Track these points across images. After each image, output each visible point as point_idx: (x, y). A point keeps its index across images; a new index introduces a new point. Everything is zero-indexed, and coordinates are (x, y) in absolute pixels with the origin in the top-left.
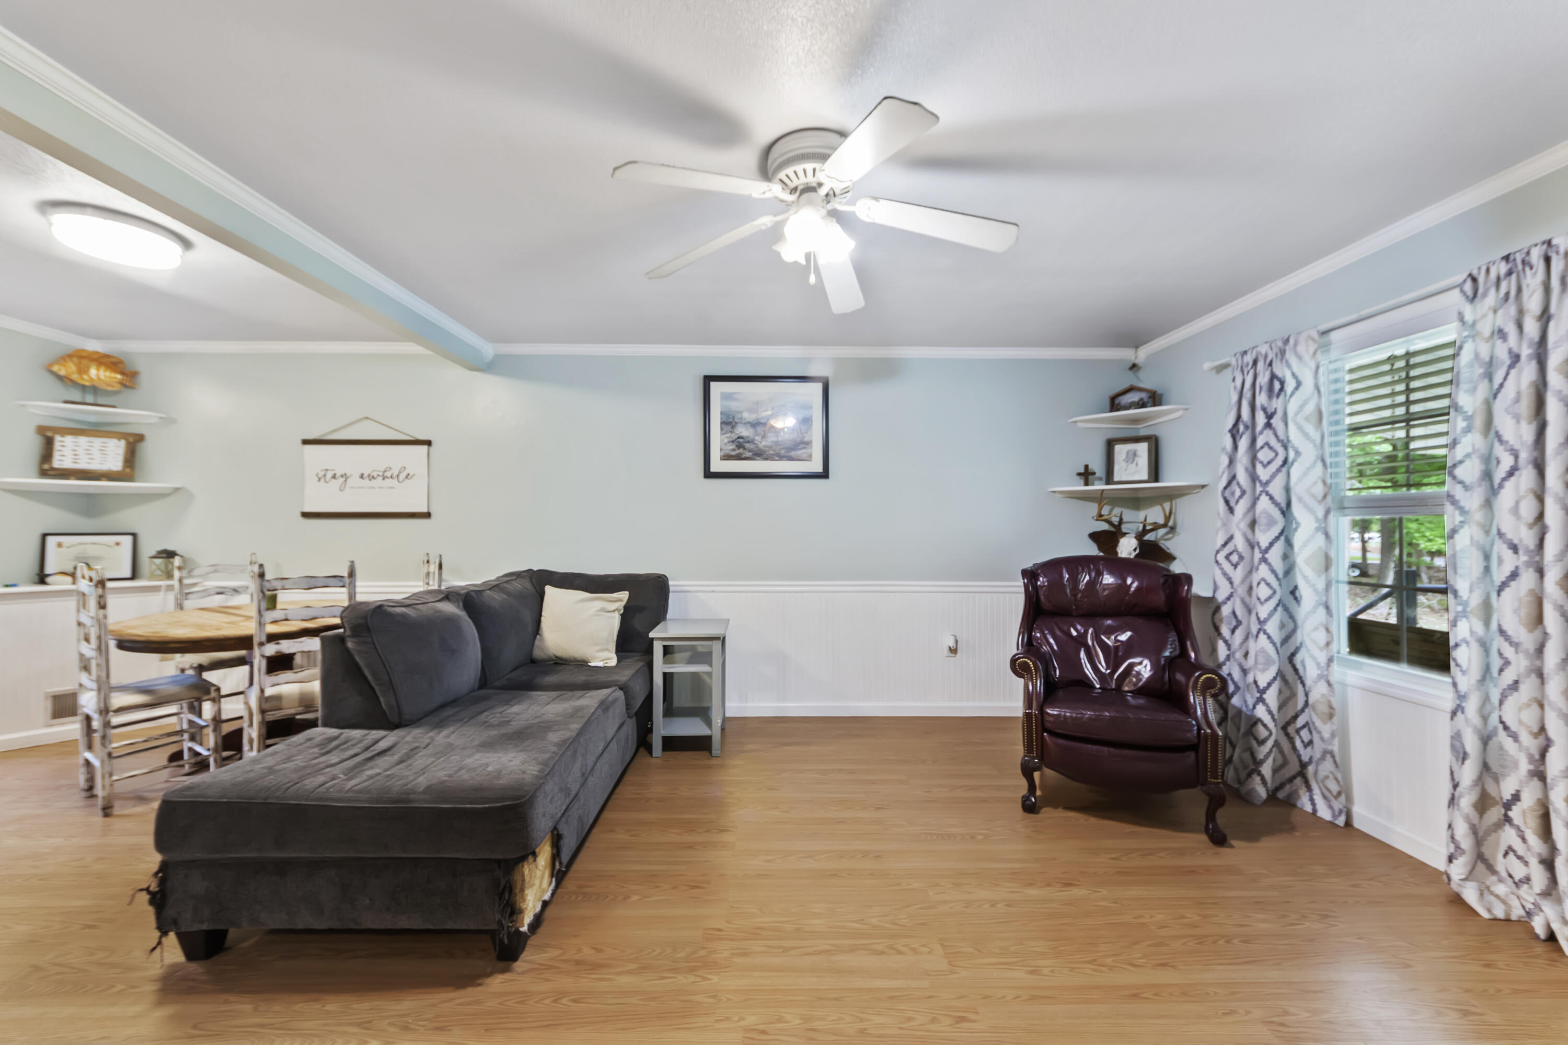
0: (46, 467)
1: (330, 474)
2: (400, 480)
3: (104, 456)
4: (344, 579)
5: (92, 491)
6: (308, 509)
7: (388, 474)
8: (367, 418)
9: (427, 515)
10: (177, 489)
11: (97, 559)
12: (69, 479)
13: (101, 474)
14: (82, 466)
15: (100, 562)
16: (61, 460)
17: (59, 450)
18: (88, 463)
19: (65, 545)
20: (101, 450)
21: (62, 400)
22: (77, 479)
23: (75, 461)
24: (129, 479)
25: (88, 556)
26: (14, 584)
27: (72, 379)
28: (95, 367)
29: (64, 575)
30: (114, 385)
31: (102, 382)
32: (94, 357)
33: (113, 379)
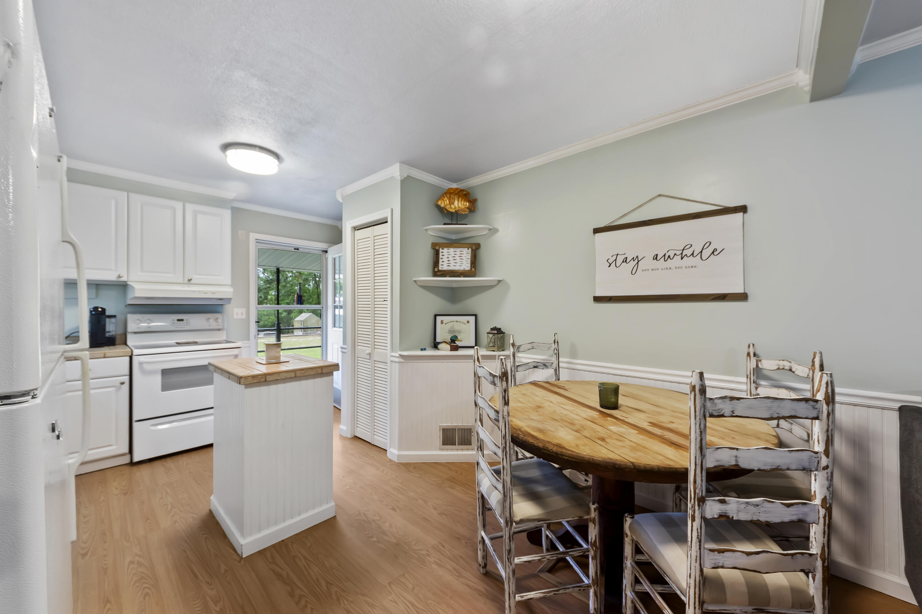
0: (436, 269)
1: (620, 259)
2: (704, 258)
3: (461, 260)
4: (818, 406)
5: (454, 285)
6: (598, 294)
7: (688, 252)
8: (660, 195)
9: (743, 297)
10: (499, 281)
11: (459, 332)
12: (446, 277)
13: (460, 273)
14: (452, 268)
15: (461, 335)
16: (442, 265)
17: (441, 258)
18: (454, 266)
19: (444, 323)
20: (460, 256)
21: (443, 223)
22: (450, 277)
23: (449, 265)
24: (474, 276)
25: (455, 330)
26: (424, 349)
27: (446, 209)
28: (457, 199)
29: (446, 344)
30: (466, 211)
31: (460, 209)
32: (456, 192)
33: (465, 206)
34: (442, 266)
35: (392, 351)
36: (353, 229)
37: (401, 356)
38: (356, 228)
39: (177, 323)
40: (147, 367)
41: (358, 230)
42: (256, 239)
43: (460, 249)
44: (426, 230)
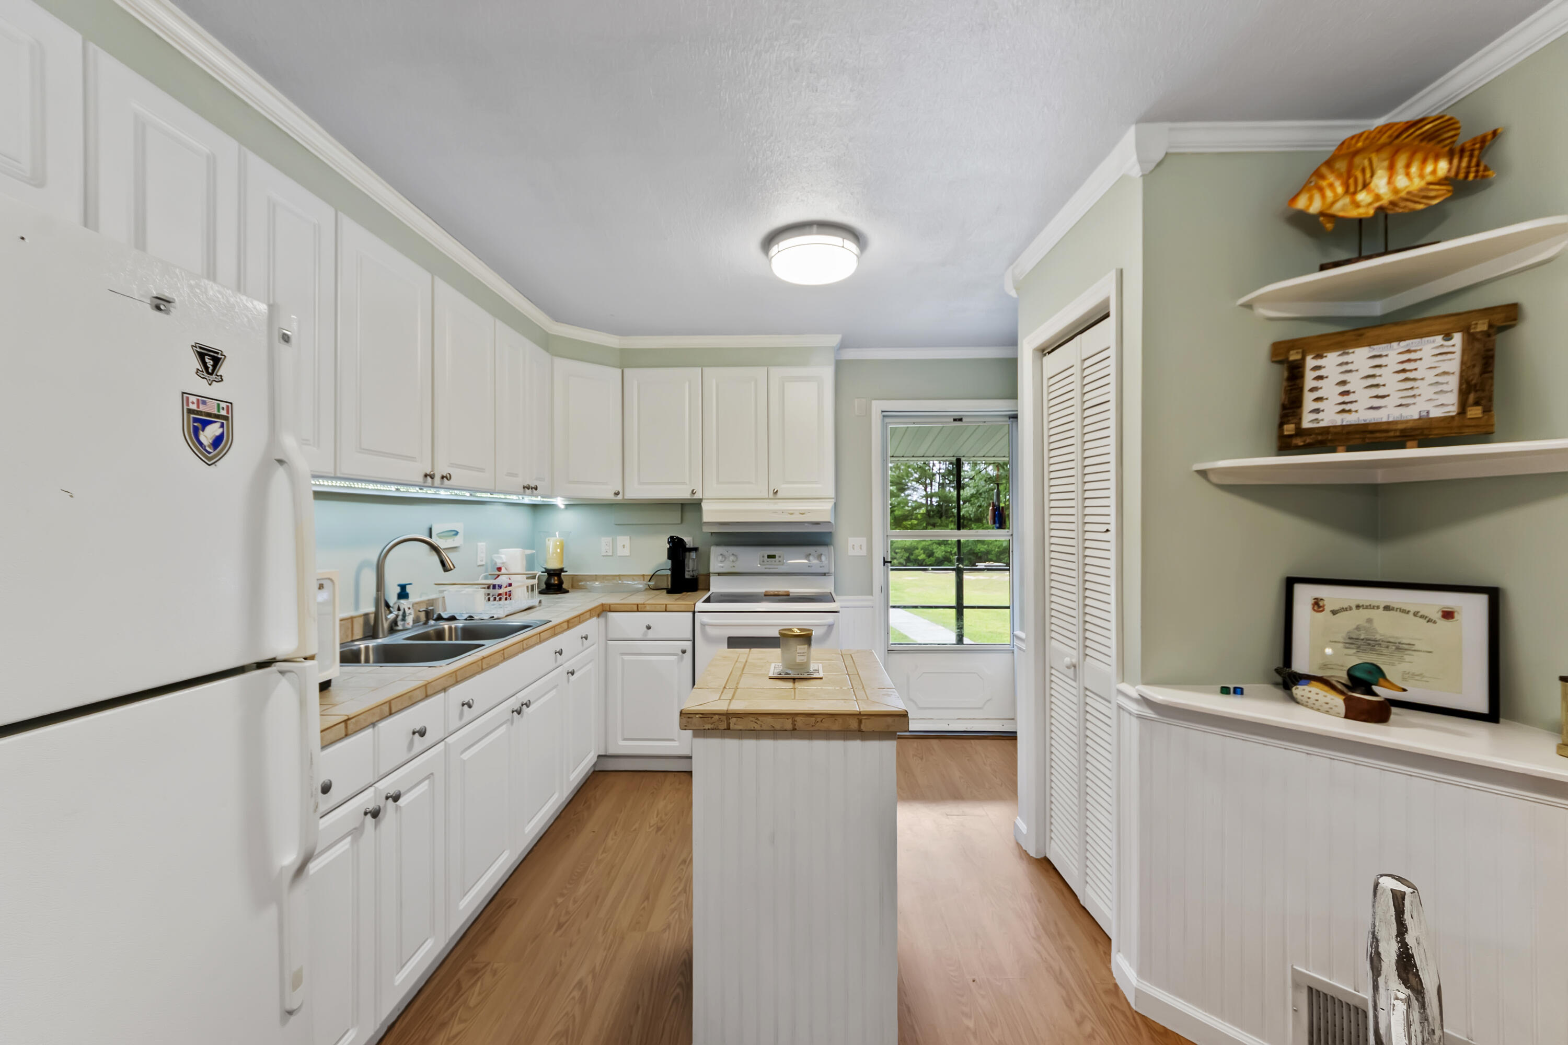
0: (1289, 429)
3: (1408, 385)
5: (1380, 477)
11: (1398, 648)
12: (1334, 450)
13: (1402, 431)
14: (1361, 415)
15: (1407, 658)
16: (1317, 411)
17: (1312, 390)
18: (1372, 408)
19: (1328, 608)
20: (1404, 371)
21: (1318, 267)
22: (1349, 449)
23: (1347, 407)
24: (1484, 435)
25: (1378, 637)
26: (1235, 688)
27: (1333, 217)
28: (1386, 164)
29: (1326, 688)
30: (1432, 194)
31: (1403, 194)
32: (1384, 139)
33: (1430, 178)
34: (1314, 416)
35: (1123, 674)
36: (1040, 354)
37: (1145, 701)
38: (1046, 350)
39: (768, 561)
40: (711, 631)
41: (1049, 353)
42: (883, 412)
43: (1403, 344)
44: (1248, 306)
